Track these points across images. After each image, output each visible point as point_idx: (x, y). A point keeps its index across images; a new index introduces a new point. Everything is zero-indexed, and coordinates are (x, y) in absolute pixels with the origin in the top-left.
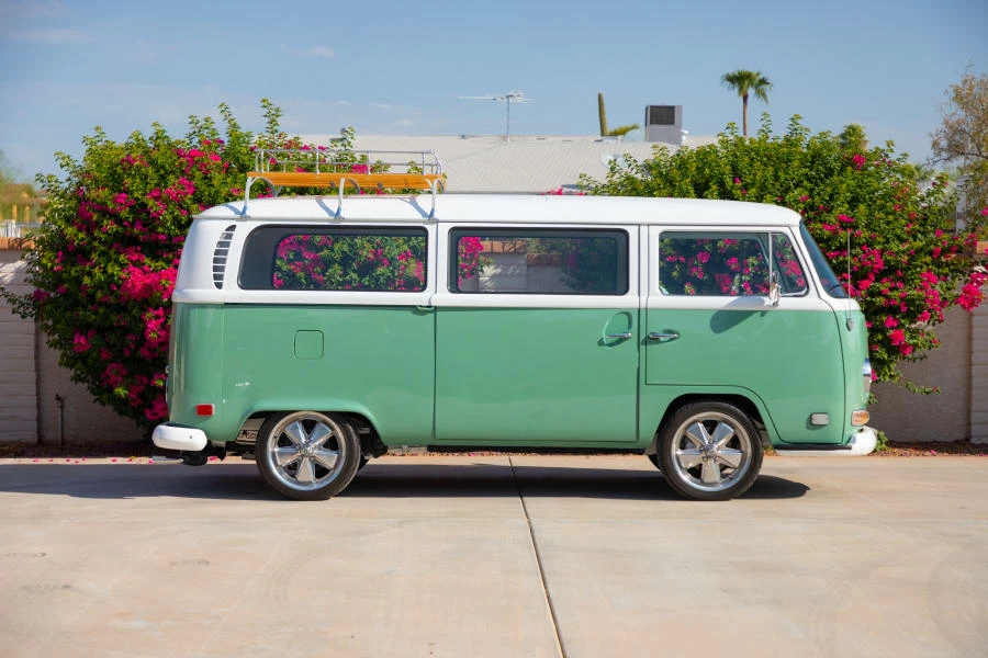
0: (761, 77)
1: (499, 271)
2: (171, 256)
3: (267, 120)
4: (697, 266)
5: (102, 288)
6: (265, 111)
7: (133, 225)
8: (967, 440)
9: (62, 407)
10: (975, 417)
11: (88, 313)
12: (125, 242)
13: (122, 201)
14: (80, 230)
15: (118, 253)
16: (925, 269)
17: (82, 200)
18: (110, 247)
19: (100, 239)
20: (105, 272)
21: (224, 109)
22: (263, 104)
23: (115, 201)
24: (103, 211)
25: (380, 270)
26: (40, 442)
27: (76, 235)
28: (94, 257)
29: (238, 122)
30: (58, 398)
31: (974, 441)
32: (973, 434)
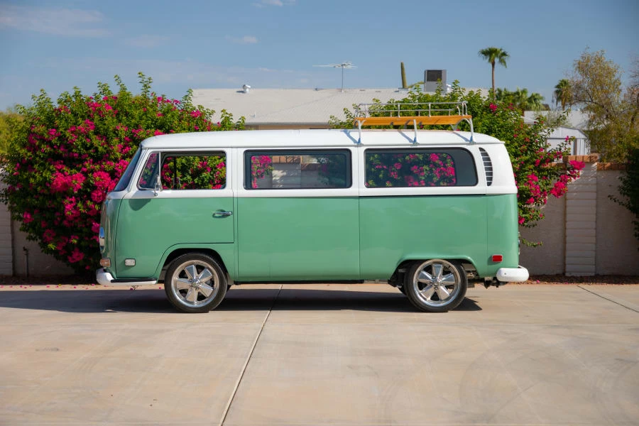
0: (503, 51)
1: (285, 174)
2: (80, 166)
3: (143, 85)
4: (394, 171)
5: (41, 185)
6: (140, 79)
7: (59, 147)
8: (564, 274)
9: (27, 255)
10: (568, 260)
11: (34, 200)
12: (54, 158)
13: (53, 133)
14: (29, 151)
15: (50, 164)
16: (530, 173)
17: (30, 133)
18: (46, 161)
19: (40, 157)
20: (41, 176)
21: (117, 78)
22: (139, 75)
23: (48, 134)
24: (43, 140)
25: (204, 175)
26: (14, 275)
27: (26, 154)
28: (36, 167)
29: (126, 86)
30: (25, 249)
31: (567, 274)
32: (567, 270)
